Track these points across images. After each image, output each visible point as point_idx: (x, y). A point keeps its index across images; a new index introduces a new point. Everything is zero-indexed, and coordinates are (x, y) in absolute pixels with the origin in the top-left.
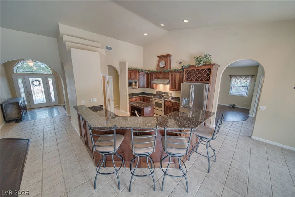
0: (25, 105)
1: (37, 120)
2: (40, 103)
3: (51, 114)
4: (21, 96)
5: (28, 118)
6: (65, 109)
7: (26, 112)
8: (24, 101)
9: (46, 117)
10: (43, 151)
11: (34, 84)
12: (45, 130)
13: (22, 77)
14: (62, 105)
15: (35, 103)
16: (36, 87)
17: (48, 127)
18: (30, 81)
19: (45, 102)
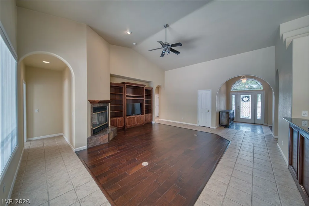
0: (233, 118)
1: (240, 131)
2: (245, 118)
3: (254, 130)
4: (232, 109)
5: (233, 127)
6: (272, 130)
7: (233, 123)
8: (233, 113)
9: (248, 131)
10: (238, 155)
11: (244, 100)
12: (244, 140)
13: (236, 94)
14: (269, 125)
15: (241, 117)
16: (245, 103)
17: (248, 139)
18: (241, 98)
19: (250, 118)
